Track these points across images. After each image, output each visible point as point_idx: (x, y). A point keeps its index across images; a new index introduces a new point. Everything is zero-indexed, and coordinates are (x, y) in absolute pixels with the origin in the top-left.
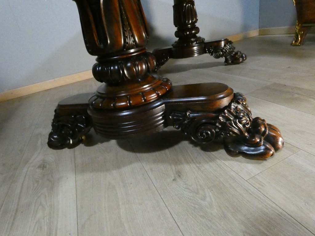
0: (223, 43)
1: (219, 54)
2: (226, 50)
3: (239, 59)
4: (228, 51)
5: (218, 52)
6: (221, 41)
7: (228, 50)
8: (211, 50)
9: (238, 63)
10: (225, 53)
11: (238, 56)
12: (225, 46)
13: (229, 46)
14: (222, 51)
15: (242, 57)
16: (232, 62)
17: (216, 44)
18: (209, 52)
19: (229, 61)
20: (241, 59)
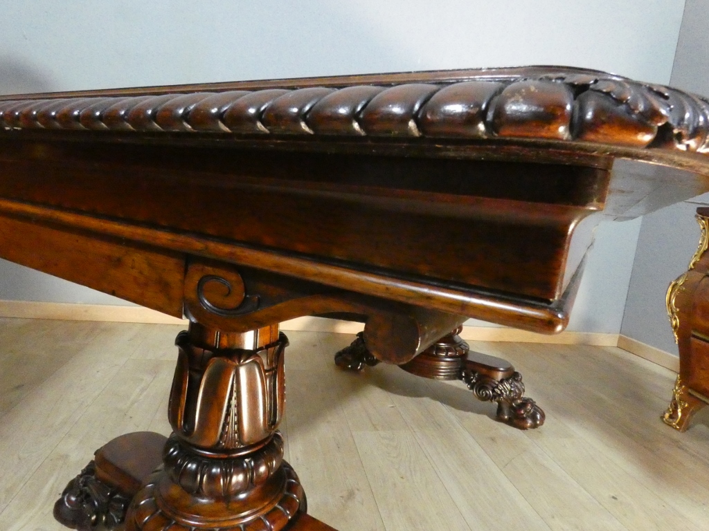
0: (500, 375)
1: (486, 394)
2: (501, 391)
3: (524, 419)
4: (506, 395)
5: (486, 388)
6: (496, 369)
7: (506, 392)
8: (472, 379)
9: (523, 428)
10: (499, 395)
11: (525, 411)
12: (501, 382)
13: (510, 384)
14: (493, 391)
15: (534, 418)
16: (510, 418)
17: (484, 371)
18: (468, 381)
19: (503, 414)
20: (529, 422)
